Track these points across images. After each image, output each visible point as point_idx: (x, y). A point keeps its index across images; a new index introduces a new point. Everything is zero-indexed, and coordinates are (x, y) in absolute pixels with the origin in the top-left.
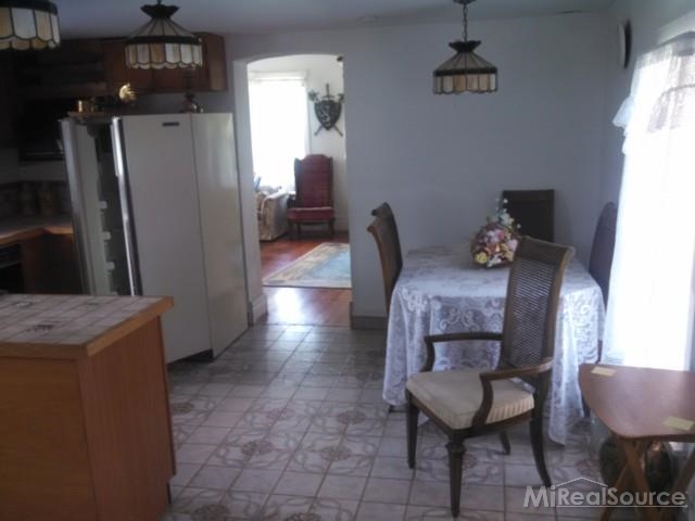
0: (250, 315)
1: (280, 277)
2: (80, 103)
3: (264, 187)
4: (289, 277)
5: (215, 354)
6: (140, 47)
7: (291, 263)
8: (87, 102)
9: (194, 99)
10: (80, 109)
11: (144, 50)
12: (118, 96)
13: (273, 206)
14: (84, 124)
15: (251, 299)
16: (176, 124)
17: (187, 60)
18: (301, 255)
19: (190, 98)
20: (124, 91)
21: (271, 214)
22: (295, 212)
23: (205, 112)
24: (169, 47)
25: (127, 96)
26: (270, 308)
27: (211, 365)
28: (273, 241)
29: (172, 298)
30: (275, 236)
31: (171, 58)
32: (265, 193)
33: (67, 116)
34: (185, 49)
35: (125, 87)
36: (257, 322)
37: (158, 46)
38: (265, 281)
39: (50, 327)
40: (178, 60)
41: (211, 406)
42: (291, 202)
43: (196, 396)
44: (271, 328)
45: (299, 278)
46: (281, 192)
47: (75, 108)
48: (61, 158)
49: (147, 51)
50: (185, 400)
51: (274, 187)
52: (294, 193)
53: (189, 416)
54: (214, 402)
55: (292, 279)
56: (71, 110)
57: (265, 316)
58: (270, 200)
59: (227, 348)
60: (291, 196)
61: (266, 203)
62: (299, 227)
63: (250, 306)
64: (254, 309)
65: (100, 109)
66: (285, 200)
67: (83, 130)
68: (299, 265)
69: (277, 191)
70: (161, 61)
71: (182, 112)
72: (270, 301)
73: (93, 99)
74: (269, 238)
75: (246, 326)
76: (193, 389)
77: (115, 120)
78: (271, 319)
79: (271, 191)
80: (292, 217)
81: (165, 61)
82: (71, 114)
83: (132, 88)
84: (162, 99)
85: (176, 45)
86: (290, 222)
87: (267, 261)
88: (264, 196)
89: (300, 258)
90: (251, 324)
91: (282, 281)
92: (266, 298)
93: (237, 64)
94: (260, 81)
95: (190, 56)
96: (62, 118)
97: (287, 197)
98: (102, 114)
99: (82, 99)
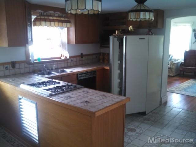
0: (161, 101)
1: (174, 89)
2: (117, 31)
3: (173, 59)
4: (177, 89)
5: (147, 113)
6: (132, 13)
7: (179, 85)
8: (119, 31)
9: (151, 31)
10: (117, 33)
11: (133, 14)
12: (128, 29)
13: (175, 65)
14: (117, 38)
15: (162, 96)
16: (144, 39)
17: (147, 17)
18: (182, 82)
19: (150, 30)
20: (131, 28)
21: (174, 68)
22: (183, 68)
23: (154, 35)
24: (142, 13)
25: (131, 29)
26: (168, 100)
27: (144, 117)
28: (174, 76)
29: (130, 98)
30: (175, 75)
31: (142, 17)
32: (173, 61)
33: (113, 35)
34: (147, 14)
35: (131, 27)
36: (163, 104)
37: (138, 13)
38: (168, 90)
39: (89, 102)
40: (144, 17)
41: (141, 132)
42: (182, 64)
43: (137, 127)
44: (167, 108)
45: (180, 90)
46: (179, 61)
47: (115, 33)
48: (109, 47)
49: (134, 15)
50: (134, 128)
51: (177, 59)
52: (183, 61)
53: (133, 134)
54: (143, 131)
55: (178, 91)
56: (114, 33)
57: (166, 103)
58: (175, 63)
59: (151, 112)
60: (182, 62)
61: (173, 64)
62: (183, 73)
63: (161, 99)
64: (162, 100)
65: (122, 33)
66: (180, 64)
67: (116, 39)
68: (181, 86)
69: (177, 61)
70: (138, 18)
71: (146, 35)
72: (169, 97)
73: (120, 30)
74: (173, 75)
75: (159, 105)
76: (137, 124)
77: (125, 37)
78: (168, 104)
79: (175, 60)
80: (181, 69)
81: (140, 18)
82: (114, 34)
83: (133, 27)
84: (142, 30)
85: (144, 12)
86: (181, 71)
87: (170, 83)
88: (173, 62)
89: (182, 84)
90: (160, 105)
91: (174, 91)
92: (167, 97)
93: (168, 20)
94: (177, 25)
95: (149, 16)
96: (110, 35)
97: (181, 63)
98: (122, 35)
99: (117, 30)
